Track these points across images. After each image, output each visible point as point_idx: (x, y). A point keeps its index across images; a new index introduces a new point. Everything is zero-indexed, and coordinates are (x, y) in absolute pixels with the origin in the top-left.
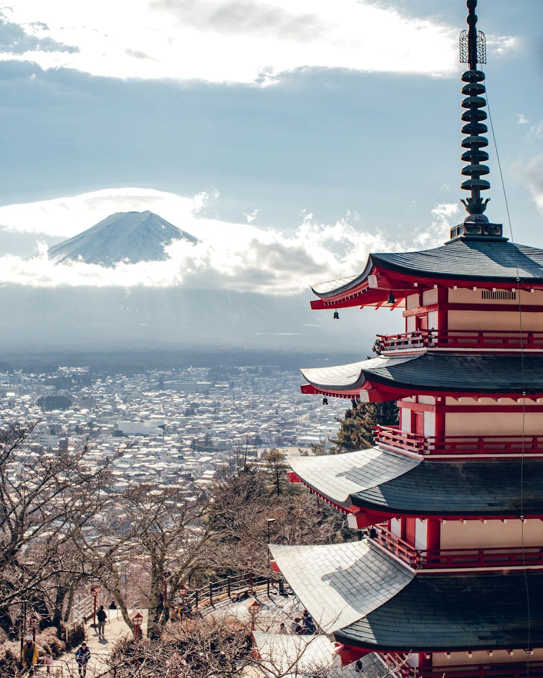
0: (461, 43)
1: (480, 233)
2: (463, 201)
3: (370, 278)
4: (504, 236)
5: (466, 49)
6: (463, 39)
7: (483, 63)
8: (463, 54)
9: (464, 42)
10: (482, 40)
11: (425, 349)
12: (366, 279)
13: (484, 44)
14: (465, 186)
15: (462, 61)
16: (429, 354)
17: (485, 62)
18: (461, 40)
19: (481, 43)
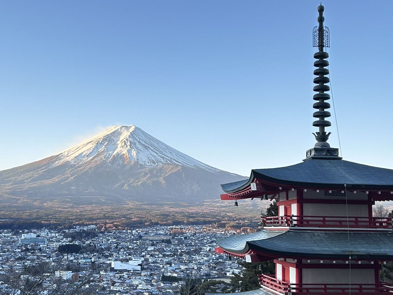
0: (314, 34)
1: (324, 154)
2: (314, 134)
3: (252, 184)
4: (340, 156)
5: (317, 38)
6: (315, 32)
7: (328, 47)
8: (315, 41)
9: (316, 34)
10: (327, 32)
11: (288, 228)
12: (250, 185)
13: (328, 35)
14: (315, 124)
15: (314, 46)
16: (290, 231)
17: (329, 46)
18: (314, 32)
19: (327, 34)
